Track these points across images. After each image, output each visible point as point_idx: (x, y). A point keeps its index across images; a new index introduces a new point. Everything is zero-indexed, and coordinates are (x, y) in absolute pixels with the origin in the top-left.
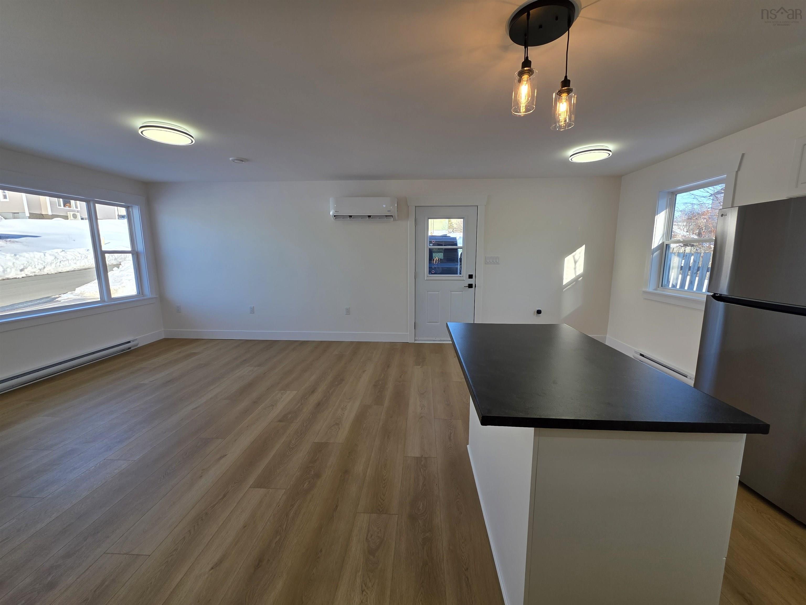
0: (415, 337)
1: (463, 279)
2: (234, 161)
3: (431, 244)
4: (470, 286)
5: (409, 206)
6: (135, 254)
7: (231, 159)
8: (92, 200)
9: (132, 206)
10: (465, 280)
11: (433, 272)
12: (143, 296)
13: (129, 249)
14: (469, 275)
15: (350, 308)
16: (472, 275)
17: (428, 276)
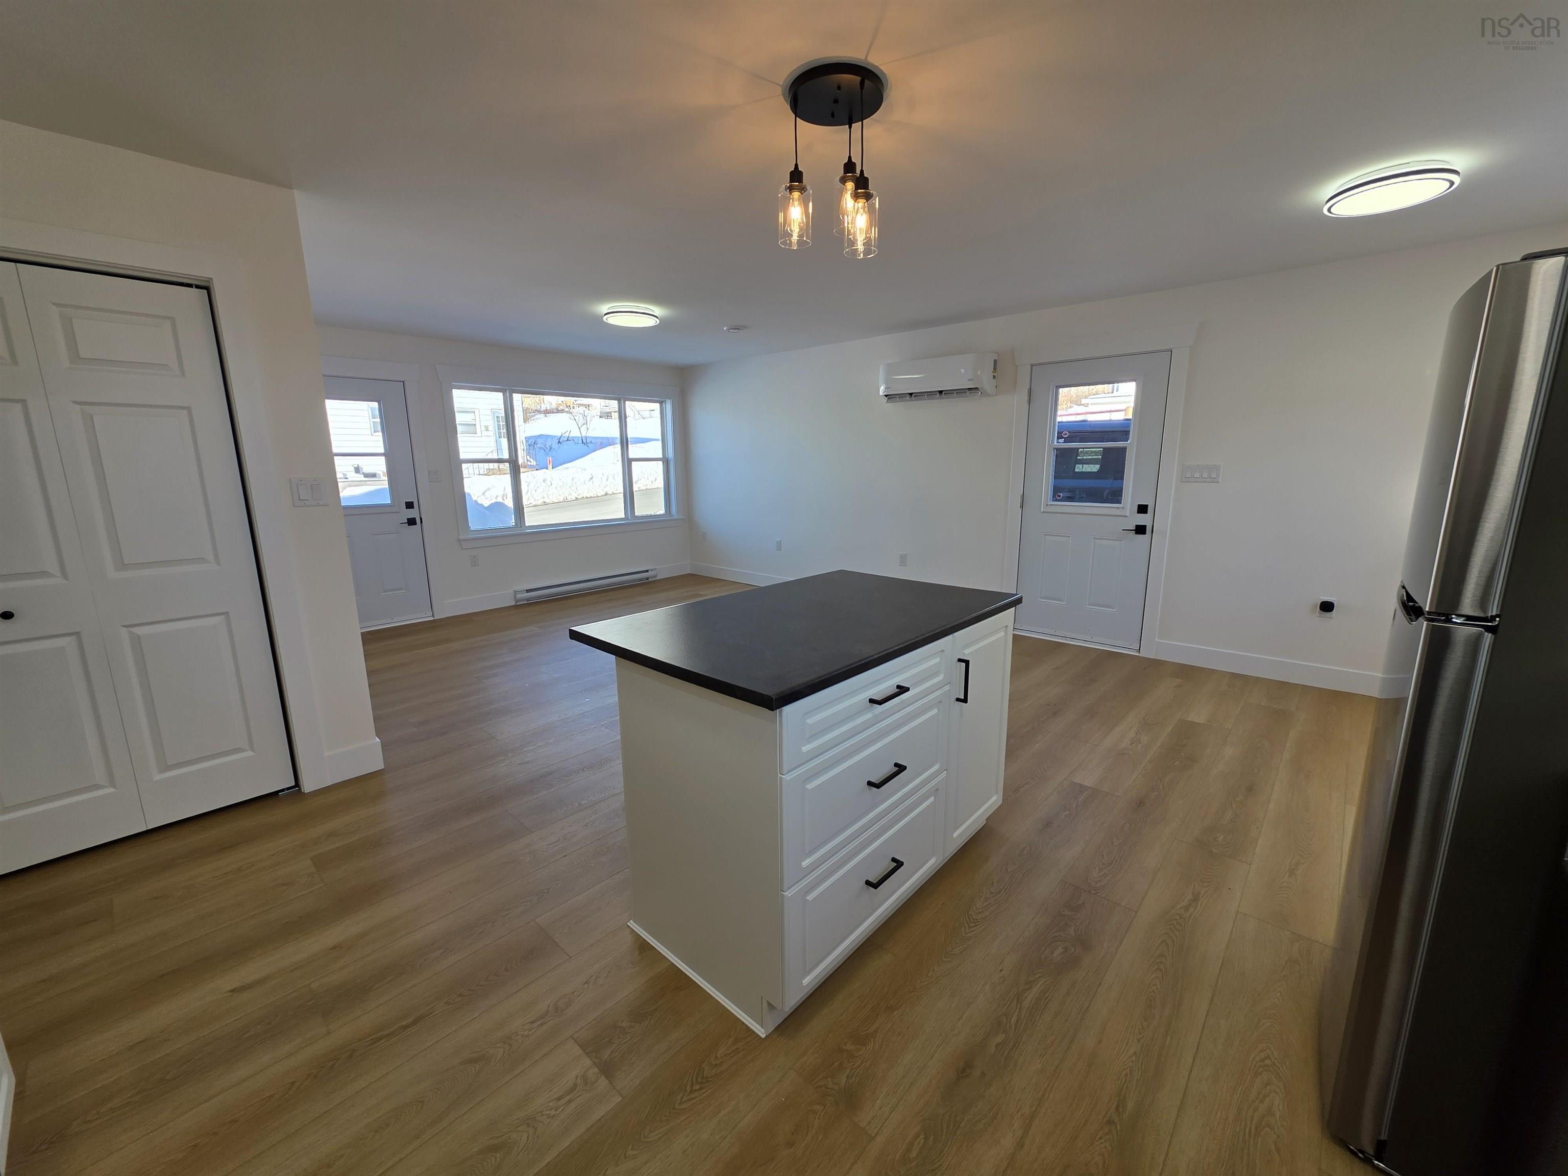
0: (1015, 623)
1: (1125, 514)
2: (729, 331)
3: (1060, 440)
4: (1140, 530)
5: (1017, 366)
6: (665, 461)
7: (725, 328)
8: (623, 398)
9: (665, 401)
10: (1128, 516)
11: (1059, 496)
12: (671, 516)
13: (661, 456)
14: (1139, 506)
15: (906, 554)
16: (1146, 506)
17: (1047, 505)
